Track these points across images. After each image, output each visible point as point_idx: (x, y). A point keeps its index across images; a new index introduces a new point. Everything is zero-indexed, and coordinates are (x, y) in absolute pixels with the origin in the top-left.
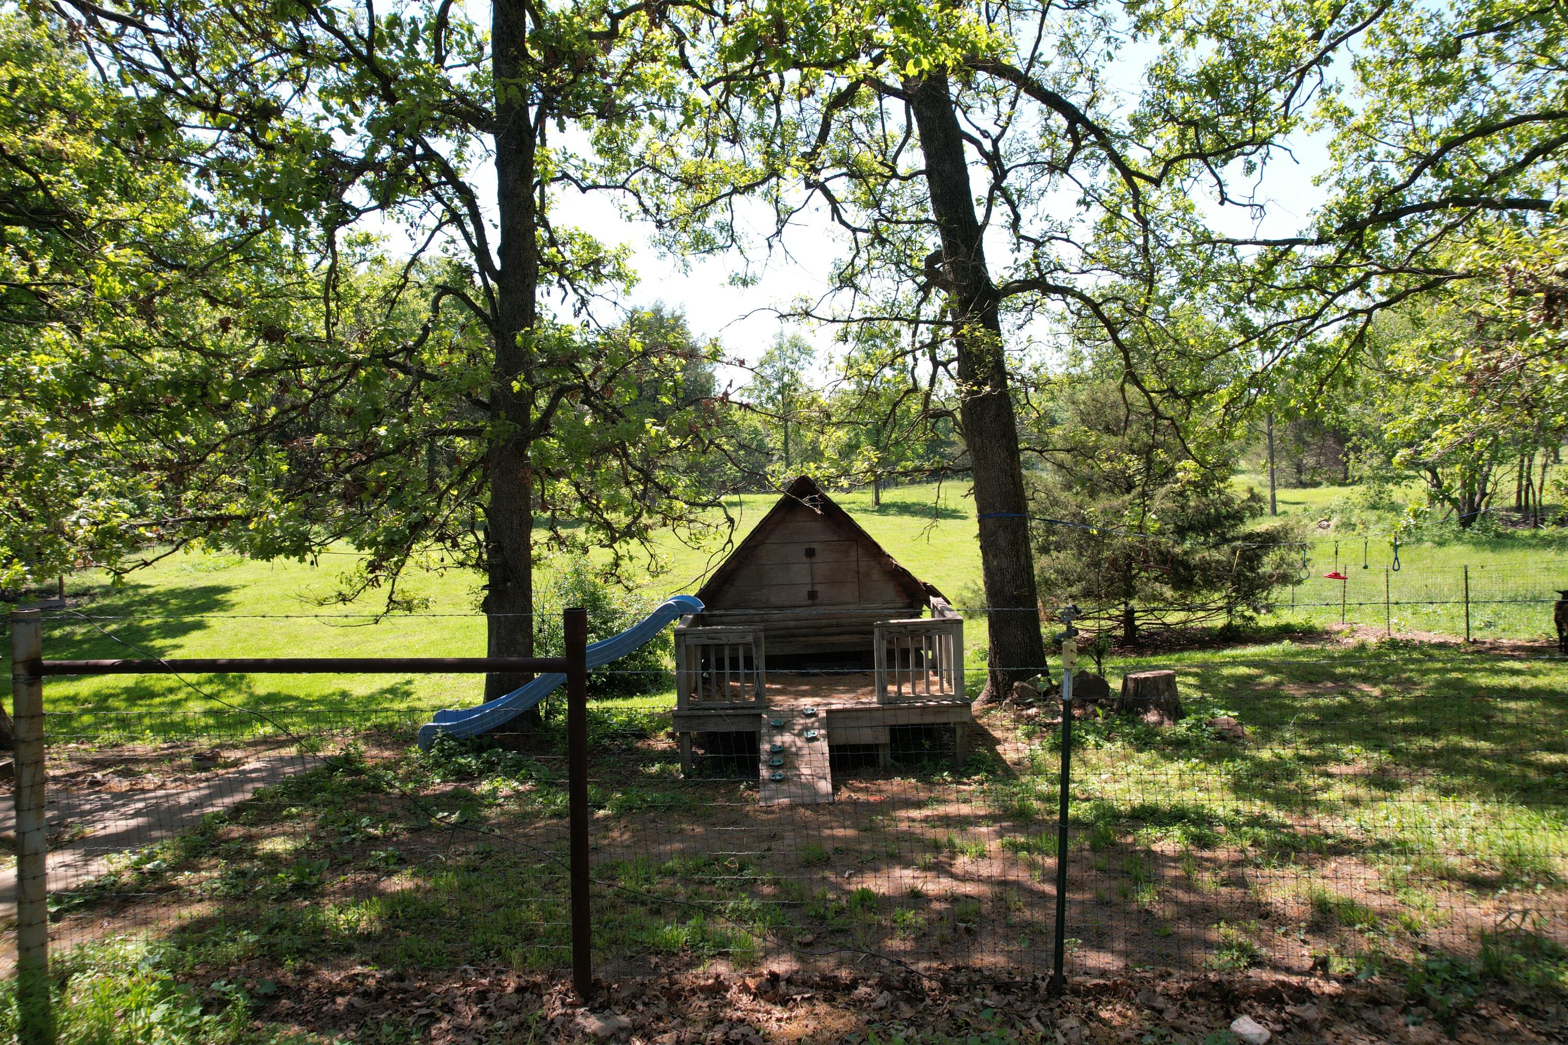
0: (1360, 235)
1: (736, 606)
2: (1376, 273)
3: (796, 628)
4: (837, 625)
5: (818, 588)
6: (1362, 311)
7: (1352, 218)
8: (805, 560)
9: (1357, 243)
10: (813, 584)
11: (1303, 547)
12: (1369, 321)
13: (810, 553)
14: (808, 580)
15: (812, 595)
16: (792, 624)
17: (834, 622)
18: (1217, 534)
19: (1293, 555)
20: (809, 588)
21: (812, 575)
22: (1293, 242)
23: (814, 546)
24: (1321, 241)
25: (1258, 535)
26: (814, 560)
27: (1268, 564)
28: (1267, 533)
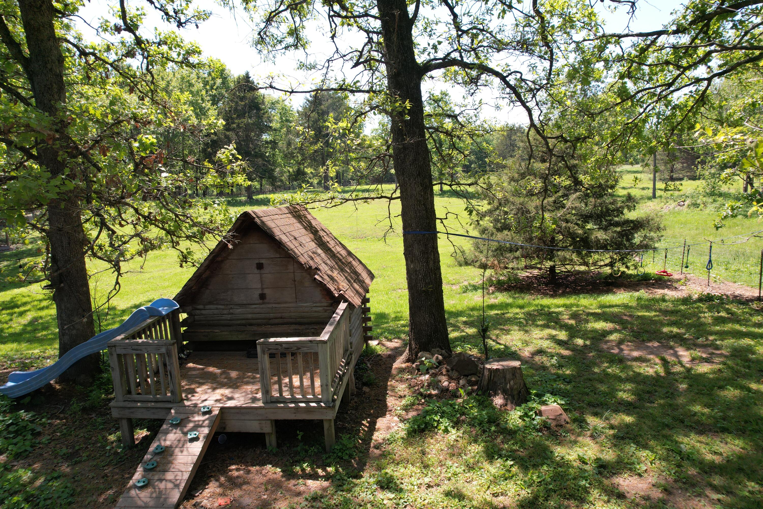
0: (707, 25)
1: (210, 303)
2: (715, 51)
3: (253, 319)
4: (281, 318)
5: (266, 291)
6: (704, 79)
7: (703, 11)
8: (256, 271)
9: (705, 31)
10: (262, 289)
11: (658, 229)
12: (709, 85)
13: (260, 266)
14: (259, 286)
15: (262, 296)
16: (250, 316)
17: (279, 315)
18: (606, 220)
19: (652, 234)
20: (260, 292)
21: (262, 282)
22: (659, 33)
23: (263, 261)
24: (680, 30)
25: (632, 221)
26: (262, 271)
27: (637, 238)
28: (637, 221)
